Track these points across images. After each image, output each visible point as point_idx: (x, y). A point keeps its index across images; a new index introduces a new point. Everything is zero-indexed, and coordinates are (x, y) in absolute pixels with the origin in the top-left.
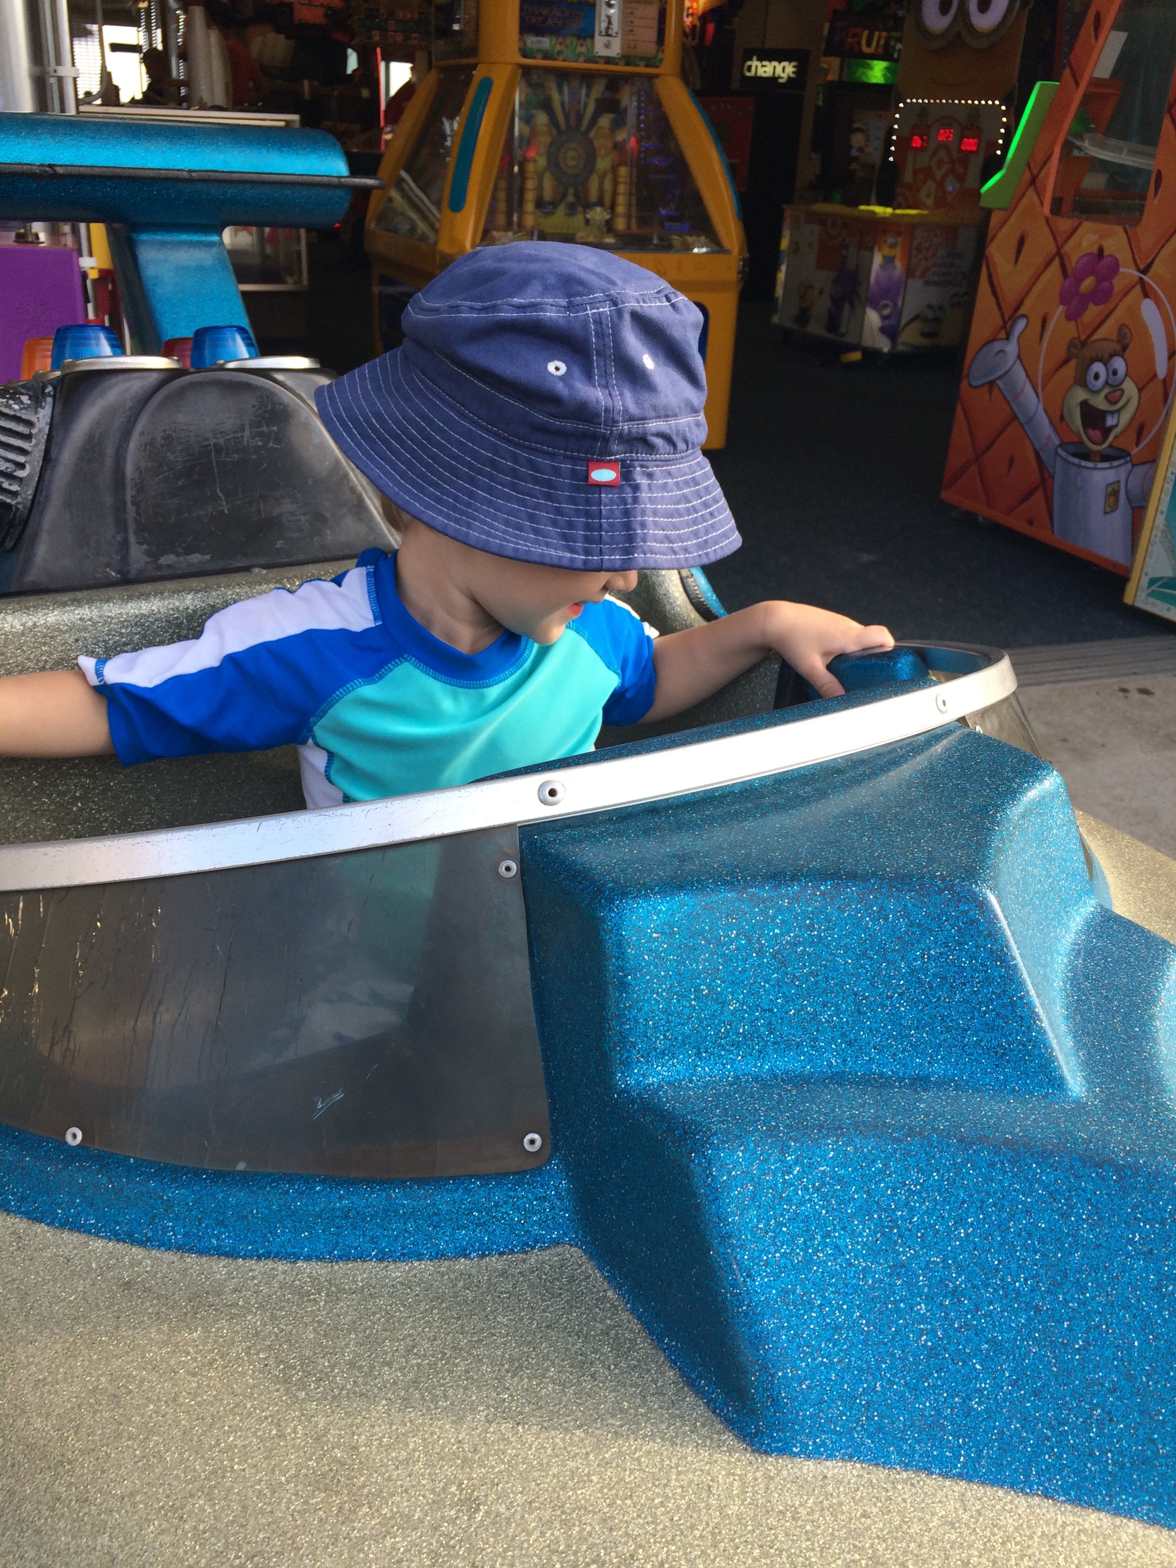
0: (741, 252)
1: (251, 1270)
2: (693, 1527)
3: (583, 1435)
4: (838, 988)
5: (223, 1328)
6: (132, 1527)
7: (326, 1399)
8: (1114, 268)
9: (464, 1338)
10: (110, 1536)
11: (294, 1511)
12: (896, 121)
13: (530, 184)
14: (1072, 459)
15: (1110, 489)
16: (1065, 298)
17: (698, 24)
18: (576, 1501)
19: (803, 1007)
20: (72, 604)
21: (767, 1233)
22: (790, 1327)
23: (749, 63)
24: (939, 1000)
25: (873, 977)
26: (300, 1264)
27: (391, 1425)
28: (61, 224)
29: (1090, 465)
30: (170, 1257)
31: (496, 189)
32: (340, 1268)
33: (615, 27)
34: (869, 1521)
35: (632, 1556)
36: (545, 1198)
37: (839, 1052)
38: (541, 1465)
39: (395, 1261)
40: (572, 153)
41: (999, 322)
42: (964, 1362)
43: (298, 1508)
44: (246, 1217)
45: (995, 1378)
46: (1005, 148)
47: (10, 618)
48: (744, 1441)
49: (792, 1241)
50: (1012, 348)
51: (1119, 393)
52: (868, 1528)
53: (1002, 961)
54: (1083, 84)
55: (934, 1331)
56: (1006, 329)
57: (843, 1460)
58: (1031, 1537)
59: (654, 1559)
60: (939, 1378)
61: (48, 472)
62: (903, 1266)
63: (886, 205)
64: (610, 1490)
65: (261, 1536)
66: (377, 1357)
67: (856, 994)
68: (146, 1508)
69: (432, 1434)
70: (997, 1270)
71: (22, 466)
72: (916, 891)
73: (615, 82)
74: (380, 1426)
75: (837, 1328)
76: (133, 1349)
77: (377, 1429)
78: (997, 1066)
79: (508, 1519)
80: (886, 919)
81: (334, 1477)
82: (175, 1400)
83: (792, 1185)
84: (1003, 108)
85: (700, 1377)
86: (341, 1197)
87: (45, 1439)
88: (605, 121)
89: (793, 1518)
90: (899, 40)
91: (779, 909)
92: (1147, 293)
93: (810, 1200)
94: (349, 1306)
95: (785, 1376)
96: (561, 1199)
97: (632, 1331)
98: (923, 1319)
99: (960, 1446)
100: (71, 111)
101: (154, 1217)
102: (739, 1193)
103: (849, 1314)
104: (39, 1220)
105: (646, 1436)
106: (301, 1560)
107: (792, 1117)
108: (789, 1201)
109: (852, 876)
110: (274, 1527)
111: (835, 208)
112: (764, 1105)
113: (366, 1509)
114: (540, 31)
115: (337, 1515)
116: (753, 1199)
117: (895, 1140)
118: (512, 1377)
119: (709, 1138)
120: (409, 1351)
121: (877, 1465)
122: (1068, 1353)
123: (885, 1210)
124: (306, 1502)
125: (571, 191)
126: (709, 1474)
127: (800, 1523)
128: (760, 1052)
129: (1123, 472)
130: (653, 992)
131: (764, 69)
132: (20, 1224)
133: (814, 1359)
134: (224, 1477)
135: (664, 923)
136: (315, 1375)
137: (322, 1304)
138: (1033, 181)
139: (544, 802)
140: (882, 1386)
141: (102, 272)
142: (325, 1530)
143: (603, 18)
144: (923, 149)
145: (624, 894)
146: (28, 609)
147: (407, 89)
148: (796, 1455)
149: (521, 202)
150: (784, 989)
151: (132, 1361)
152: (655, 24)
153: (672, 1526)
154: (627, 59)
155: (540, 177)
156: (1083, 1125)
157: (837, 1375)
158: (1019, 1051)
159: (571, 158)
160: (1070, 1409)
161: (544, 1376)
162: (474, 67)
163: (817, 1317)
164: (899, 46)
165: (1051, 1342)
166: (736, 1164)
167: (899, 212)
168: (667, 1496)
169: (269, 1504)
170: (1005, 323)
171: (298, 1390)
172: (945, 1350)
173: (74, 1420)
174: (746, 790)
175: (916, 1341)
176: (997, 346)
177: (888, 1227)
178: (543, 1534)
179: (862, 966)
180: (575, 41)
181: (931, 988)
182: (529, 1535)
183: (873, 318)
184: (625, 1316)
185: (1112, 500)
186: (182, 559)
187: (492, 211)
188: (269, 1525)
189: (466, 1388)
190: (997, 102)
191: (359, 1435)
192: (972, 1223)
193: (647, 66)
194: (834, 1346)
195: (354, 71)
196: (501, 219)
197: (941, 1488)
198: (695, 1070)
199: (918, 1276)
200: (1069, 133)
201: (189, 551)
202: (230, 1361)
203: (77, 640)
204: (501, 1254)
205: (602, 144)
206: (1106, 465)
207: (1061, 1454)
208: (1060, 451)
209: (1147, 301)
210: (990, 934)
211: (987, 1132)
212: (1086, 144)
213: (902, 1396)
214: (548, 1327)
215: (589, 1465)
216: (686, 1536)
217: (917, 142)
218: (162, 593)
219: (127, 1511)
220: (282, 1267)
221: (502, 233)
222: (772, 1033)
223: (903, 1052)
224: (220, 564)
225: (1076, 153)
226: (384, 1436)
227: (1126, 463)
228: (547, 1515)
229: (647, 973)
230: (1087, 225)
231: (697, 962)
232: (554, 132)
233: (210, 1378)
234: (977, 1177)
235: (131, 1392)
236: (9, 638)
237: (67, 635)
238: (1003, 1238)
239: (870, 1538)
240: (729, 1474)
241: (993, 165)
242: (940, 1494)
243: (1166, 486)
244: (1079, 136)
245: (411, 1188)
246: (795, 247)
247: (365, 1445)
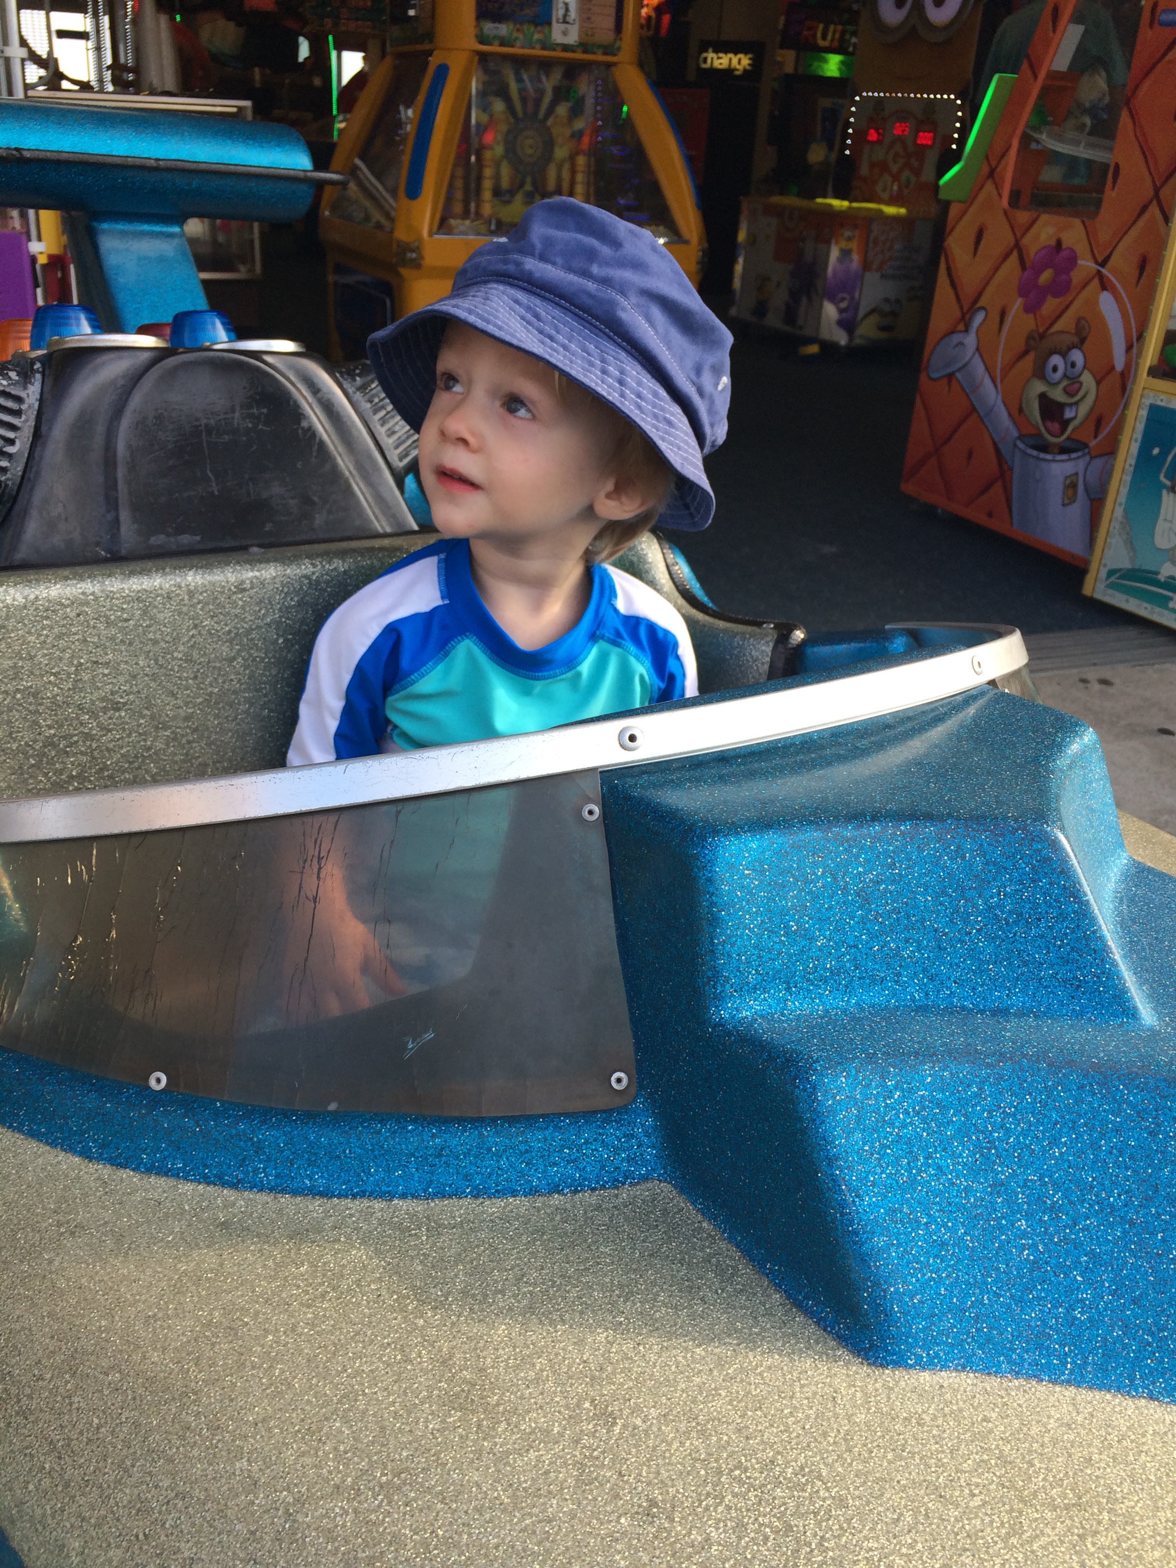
0: (700, 242)
1: (347, 1209)
2: (825, 1435)
3: (703, 1353)
4: (918, 924)
5: (329, 1262)
6: (270, 1451)
7: (445, 1325)
8: (1073, 259)
9: (571, 1267)
10: (248, 1460)
11: (433, 1429)
12: (852, 114)
13: (488, 172)
14: (1030, 451)
15: (1068, 482)
16: (1023, 291)
17: (653, 14)
18: (709, 1413)
19: (886, 944)
20: (74, 578)
21: (872, 1154)
22: (899, 1245)
23: (705, 55)
24: (1015, 935)
25: (952, 914)
26: (396, 1201)
27: (514, 1347)
28: (9, 210)
29: (1049, 457)
30: (264, 1197)
31: (453, 176)
32: (436, 1204)
33: (573, 14)
34: (990, 1425)
35: (772, 1462)
36: (632, 1135)
37: (922, 986)
38: (669, 1381)
39: (489, 1197)
40: (529, 142)
41: (958, 314)
42: (1065, 1274)
43: (437, 1427)
44: (338, 1157)
45: (1095, 1289)
46: (962, 142)
47: (12, 591)
48: (859, 1356)
49: (897, 1162)
50: (970, 340)
51: (1076, 386)
52: (991, 1431)
53: (1075, 897)
54: (1042, 75)
55: (1035, 1246)
56: (964, 321)
57: (956, 1370)
58: (1144, 1436)
59: (793, 1464)
60: (1043, 1289)
61: (38, 449)
62: (1002, 1185)
63: (843, 198)
64: (739, 1402)
65: (405, 1454)
66: (488, 1285)
67: (936, 931)
68: (282, 1433)
69: (557, 1354)
70: (1092, 1187)
71: (11, 442)
72: (991, 831)
73: (572, 70)
74: (504, 1349)
75: (943, 1244)
76: (241, 1284)
77: (501, 1352)
78: (1073, 997)
79: (646, 1432)
80: (963, 857)
81: (467, 1397)
82: (293, 1330)
83: (893, 1109)
84: (959, 102)
85: (807, 1298)
86: (434, 1136)
87: (165, 1372)
88: (562, 110)
89: (919, 1424)
90: (854, 34)
91: (862, 848)
92: (1104, 285)
93: (911, 1123)
94: (451, 1240)
95: (897, 1291)
96: (648, 1136)
97: (732, 1258)
98: (1024, 1235)
99: (1066, 1354)
100: (19, 94)
101: (244, 1160)
102: (845, 1116)
103: (953, 1230)
104: (124, 1166)
105: (764, 1353)
106: (449, 1474)
107: (887, 1045)
108: (892, 1124)
109: (929, 817)
110: (416, 1445)
111: (790, 201)
112: (858, 1035)
113: (503, 1425)
114: (498, 18)
115: (477, 1432)
116: (858, 1122)
117: (988, 1065)
118: (625, 1302)
119: (811, 1065)
120: (519, 1279)
121: (989, 1374)
122: (1163, 1263)
123: (982, 1132)
124: (443, 1421)
125: (529, 180)
126: (830, 1386)
127: (925, 1429)
128: (847, 987)
129: (1081, 464)
130: (745, 928)
131: (720, 61)
132: (105, 1171)
133: (924, 1275)
134: (356, 1400)
135: (756, 861)
136: (430, 1303)
137: (424, 1238)
138: (991, 174)
139: (623, 746)
140: (988, 1298)
141: (50, 257)
142: (467, 1446)
143: (561, 5)
144: (879, 142)
145: (716, 832)
146: (30, 582)
147: (360, 79)
148: (911, 1367)
149: (479, 190)
150: (868, 925)
151: (242, 1296)
152: (612, 11)
153: (806, 1434)
154: (584, 46)
155: (498, 165)
156: (1161, 1049)
157: (946, 1289)
158: (1094, 982)
159: (529, 146)
160: (1168, 1316)
161: (655, 1300)
162: (430, 53)
163: (924, 1235)
164: (854, 40)
165: (1147, 1253)
166: (840, 1089)
167: (855, 205)
168: (795, 1407)
169: (407, 1424)
170: (963, 315)
171: (416, 1318)
172: (1047, 1263)
173: (192, 1352)
174: (806, 742)
175: (1019, 1256)
176: (956, 338)
177: (986, 1148)
178: (682, 1444)
179: (941, 904)
180: (532, 28)
181: (1007, 923)
182: (670, 1444)
183: (830, 311)
184: (723, 1245)
185: (1070, 492)
186: (172, 540)
187: (449, 199)
188: (410, 1443)
189: (582, 1313)
190: (952, 97)
191: (485, 1358)
192: (1065, 1143)
193: (605, 54)
194: (942, 1261)
195: (306, 59)
196: (458, 208)
197: (1053, 1393)
198: (786, 1005)
199: (1017, 1194)
200: (1027, 126)
201: (179, 531)
202: (342, 1293)
203: (78, 615)
204: (593, 1190)
205: (560, 132)
206: (1064, 457)
207: (1163, 1358)
208: (1019, 443)
209: (1105, 293)
210: (1062, 872)
211: (1074, 1057)
212: (1044, 137)
213: (1009, 1307)
214: (651, 1255)
215: (714, 1381)
216: (820, 1443)
217: (873, 136)
218: (164, 569)
219: (262, 1437)
220: (378, 1204)
221: (459, 221)
222: (857, 968)
223: (982, 986)
224: (210, 545)
225: (1034, 146)
226: (509, 1358)
227: (1084, 455)
228: (683, 1427)
229: (740, 909)
230: (1044, 217)
231: (785, 898)
232: (512, 120)
233: (326, 1309)
234: (1068, 1099)
235: (247, 1324)
236: (10, 612)
237: (68, 610)
238: (1096, 1156)
239: (995, 1440)
240: (850, 1386)
241: (949, 159)
242: (1052, 1399)
243: (1124, 477)
244: (1036, 129)
245: (502, 1126)
246: (752, 239)
247: (492, 1367)
